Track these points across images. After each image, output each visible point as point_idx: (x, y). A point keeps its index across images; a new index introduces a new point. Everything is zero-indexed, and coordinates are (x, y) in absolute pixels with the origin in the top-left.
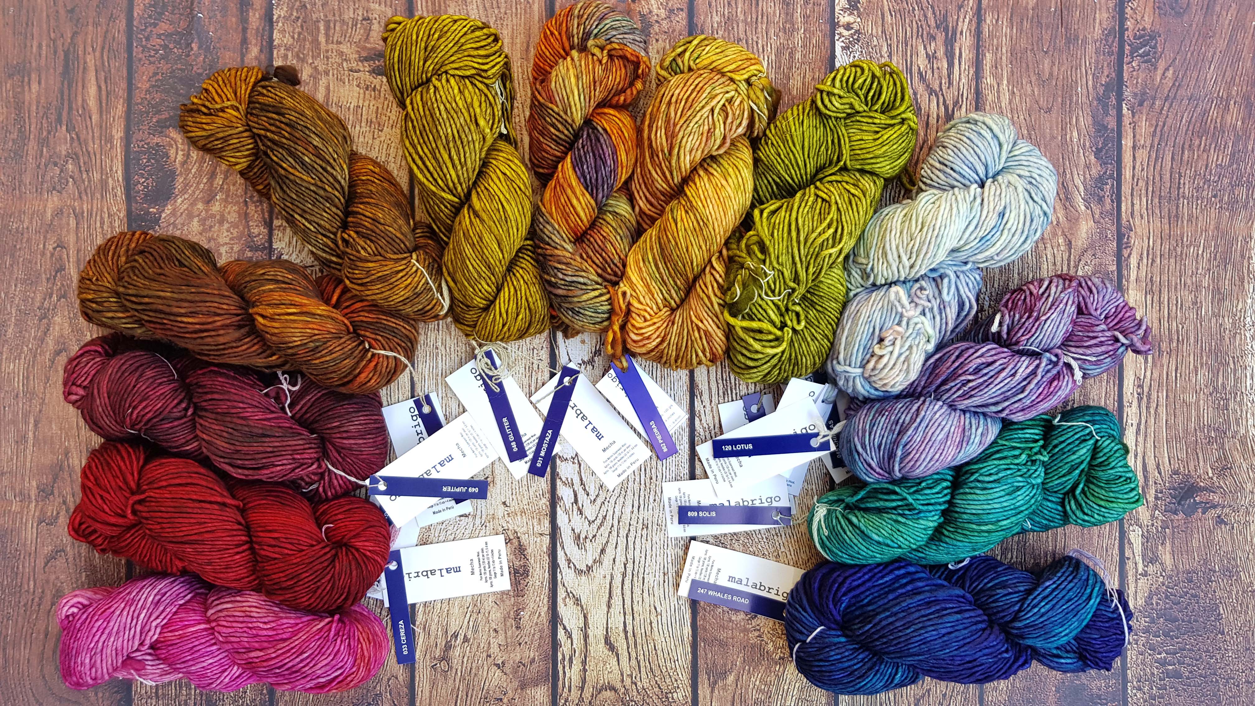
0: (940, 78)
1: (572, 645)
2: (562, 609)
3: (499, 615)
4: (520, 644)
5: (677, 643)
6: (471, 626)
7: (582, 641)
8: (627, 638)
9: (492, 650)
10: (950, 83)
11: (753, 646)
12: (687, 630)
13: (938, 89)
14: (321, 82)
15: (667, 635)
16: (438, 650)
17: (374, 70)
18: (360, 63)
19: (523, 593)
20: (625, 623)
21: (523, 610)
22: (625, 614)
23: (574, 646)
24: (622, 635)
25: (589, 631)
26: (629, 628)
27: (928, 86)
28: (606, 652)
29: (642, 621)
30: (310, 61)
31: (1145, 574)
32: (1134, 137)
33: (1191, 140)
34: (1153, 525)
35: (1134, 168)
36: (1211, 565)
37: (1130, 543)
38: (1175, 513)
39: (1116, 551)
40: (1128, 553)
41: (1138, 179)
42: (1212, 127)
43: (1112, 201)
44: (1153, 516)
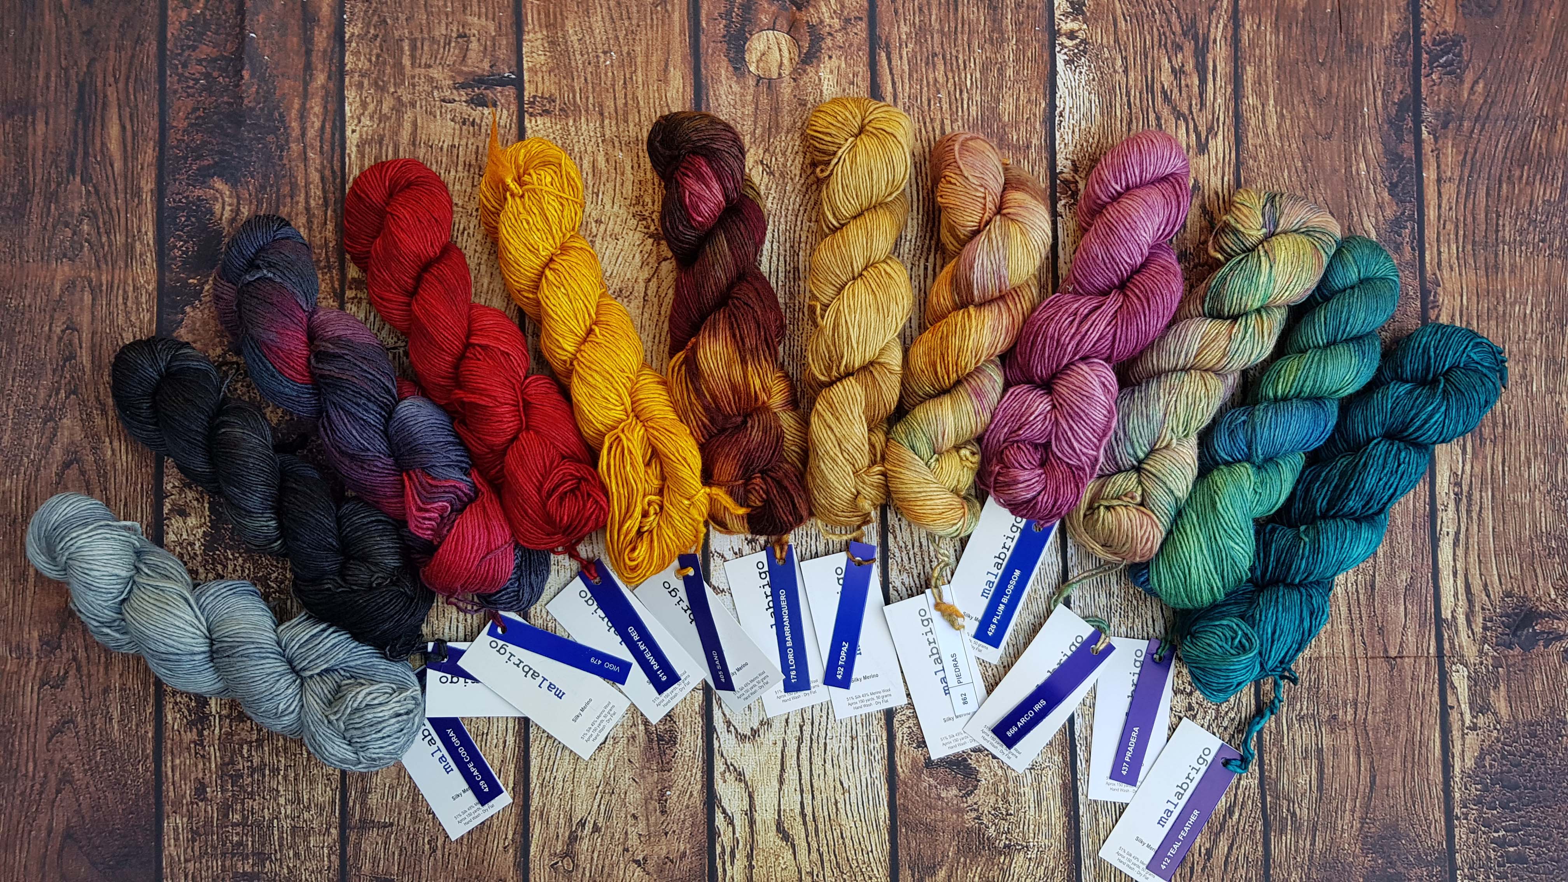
0: (1190, 98)
1: (734, 833)
2: (720, 787)
3: (638, 795)
4: (666, 834)
5: (870, 829)
6: (602, 811)
7: (747, 829)
8: (805, 823)
9: (630, 842)
10: (1203, 104)
11: (969, 831)
12: (884, 811)
13: (1187, 112)
14: (406, 117)
15: (857, 818)
16: (560, 843)
17: (472, 99)
18: (455, 92)
19: (669, 766)
20: (802, 803)
21: (670, 788)
22: (802, 791)
23: (737, 835)
24: (799, 819)
25: (756, 815)
26: (808, 810)
27: (1174, 109)
28: (778, 842)
29: (825, 801)
30: (392, 90)
31: (1474, 728)
32: (1438, 167)
33: (1510, 171)
34: (1481, 663)
35: (1440, 206)
36: (1559, 715)
37: (1454, 687)
38: (1510, 646)
39: (1436, 698)
40: (1451, 700)
41: (1445, 221)
42: (1536, 153)
43: (1413, 249)
44: (1481, 652)
